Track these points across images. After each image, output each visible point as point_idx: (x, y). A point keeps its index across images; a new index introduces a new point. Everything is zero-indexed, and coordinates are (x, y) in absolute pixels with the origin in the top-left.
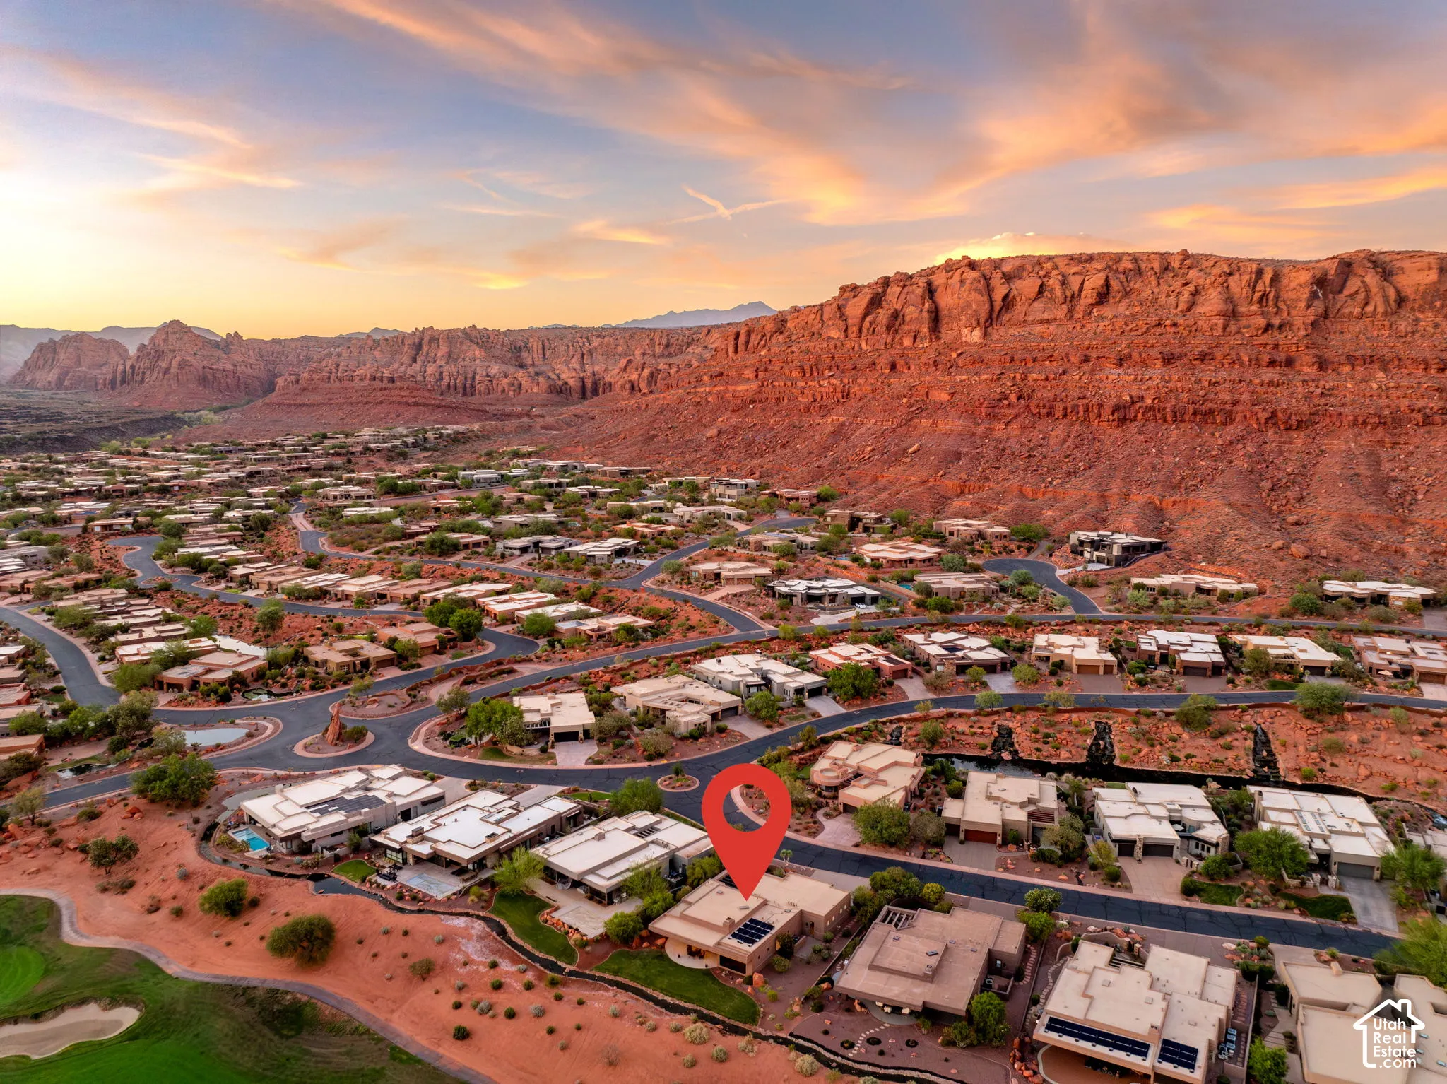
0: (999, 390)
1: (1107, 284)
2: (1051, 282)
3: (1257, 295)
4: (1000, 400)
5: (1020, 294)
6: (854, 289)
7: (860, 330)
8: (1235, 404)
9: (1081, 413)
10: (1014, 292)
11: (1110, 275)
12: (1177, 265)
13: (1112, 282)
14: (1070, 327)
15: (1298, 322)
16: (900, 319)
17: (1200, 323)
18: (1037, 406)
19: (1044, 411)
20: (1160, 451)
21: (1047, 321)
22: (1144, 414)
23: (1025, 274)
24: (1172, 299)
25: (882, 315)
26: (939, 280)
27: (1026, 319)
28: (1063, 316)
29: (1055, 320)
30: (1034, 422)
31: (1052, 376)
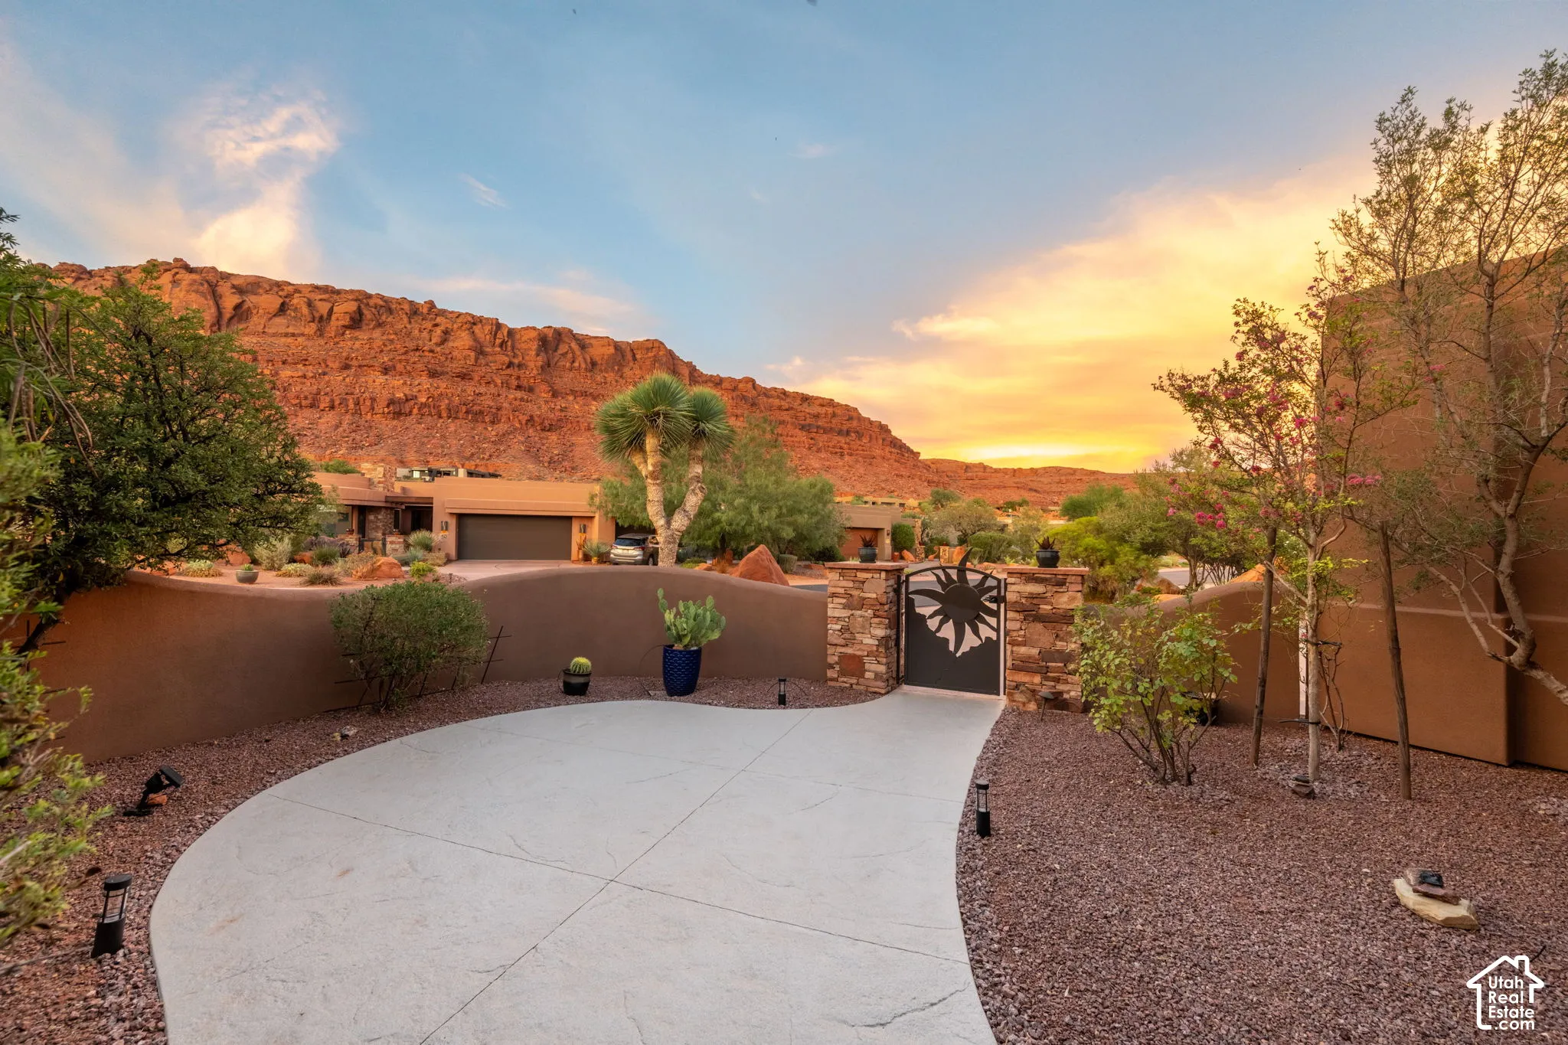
1: (360, 311)
2: (295, 301)
3: (498, 341)
5: (255, 307)
8: (498, 409)
9: (351, 406)
10: (249, 304)
11: (362, 306)
12: (425, 311)
13: (365, 312)
14: (322, 342)
15: (531, 365)
17: (454, 353)
20: (443, 437)
21: (293, 335)
22: (419, 409)
23: (261, 291)
24: (425, 334)
27: (266, 330)
28: (312, 332)
29: (303, 335)
30: (296, 411)
31: (311, 375)
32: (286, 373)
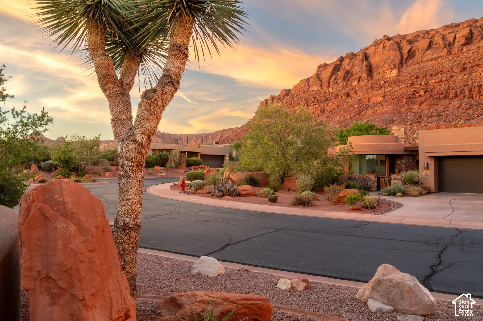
0: (412, 90)
1: (471, 33)
2: (436, 39)
4: (413, 94)
5: (417, 49)
6: (325, 65)
7: (329, 83)
9: (467, 93)
10: (414, 48)
11: (473, 29)
13: (474, 32)
14: (450, 58)
16: (350, 74)
18: (438, 94)
19: (441, 96)
21: (436, 58)
23: (420, 39)
25: (341, 74)
26: (369, 52)
27: (423, 60)
28: (445, 54)
29: (440, 57)
30: (437, 102)
31: (445, 79)
32: (432, 81)
